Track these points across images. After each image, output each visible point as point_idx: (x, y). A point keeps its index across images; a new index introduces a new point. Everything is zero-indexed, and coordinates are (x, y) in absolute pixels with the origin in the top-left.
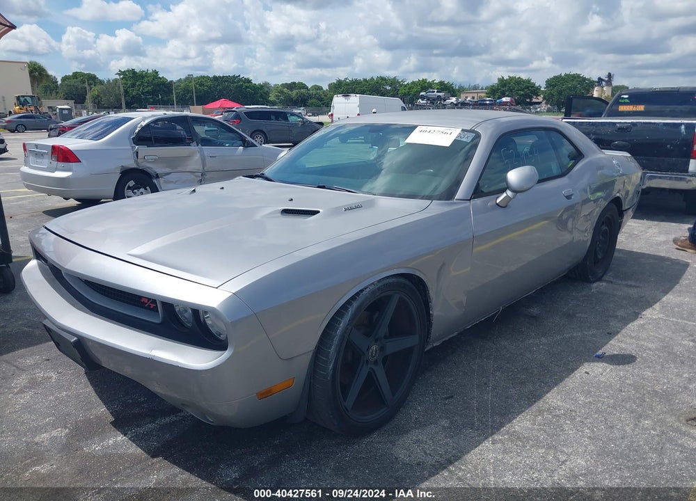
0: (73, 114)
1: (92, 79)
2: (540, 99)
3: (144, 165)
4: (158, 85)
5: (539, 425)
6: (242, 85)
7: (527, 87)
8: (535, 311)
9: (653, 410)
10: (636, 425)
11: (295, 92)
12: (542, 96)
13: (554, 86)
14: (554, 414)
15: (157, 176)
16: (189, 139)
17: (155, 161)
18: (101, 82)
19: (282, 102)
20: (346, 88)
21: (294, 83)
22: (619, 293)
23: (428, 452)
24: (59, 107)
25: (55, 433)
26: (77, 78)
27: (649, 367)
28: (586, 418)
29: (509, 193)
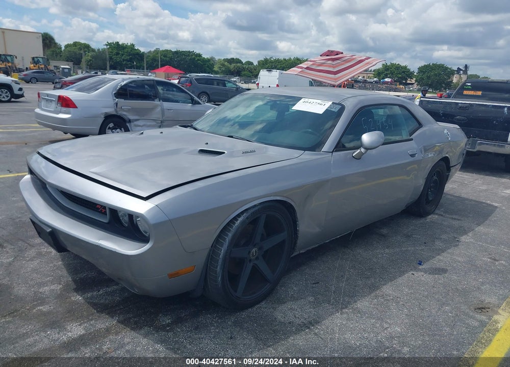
0: (72, 72)
1: (87, 47)
2: (413, 81)
3: (120, 113)
4: (134, 55)
5: (374, 305)
6: (194, 59)
7: (404, 72)
8: (384, 231)
9: (453, 301)
10: (440, 309)
11: (233, 65)
12: (415, 79)
13: (424, 73)
14: (386, 298)
15: (130, 121)
16: (154, 96)
17: (128, 111)
18: (93, 50)
19: (223, 72)
20: (270, 65)
21: (233, 59)
22: (445, 223)
23: (297, 316)
24: (62, 66)
25: (53, 287)
26: (76, 46)
27: (456, 273)
28: (406, 303)
29: (363, 150)
